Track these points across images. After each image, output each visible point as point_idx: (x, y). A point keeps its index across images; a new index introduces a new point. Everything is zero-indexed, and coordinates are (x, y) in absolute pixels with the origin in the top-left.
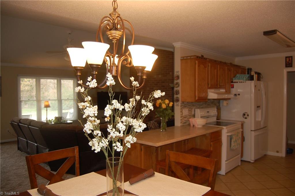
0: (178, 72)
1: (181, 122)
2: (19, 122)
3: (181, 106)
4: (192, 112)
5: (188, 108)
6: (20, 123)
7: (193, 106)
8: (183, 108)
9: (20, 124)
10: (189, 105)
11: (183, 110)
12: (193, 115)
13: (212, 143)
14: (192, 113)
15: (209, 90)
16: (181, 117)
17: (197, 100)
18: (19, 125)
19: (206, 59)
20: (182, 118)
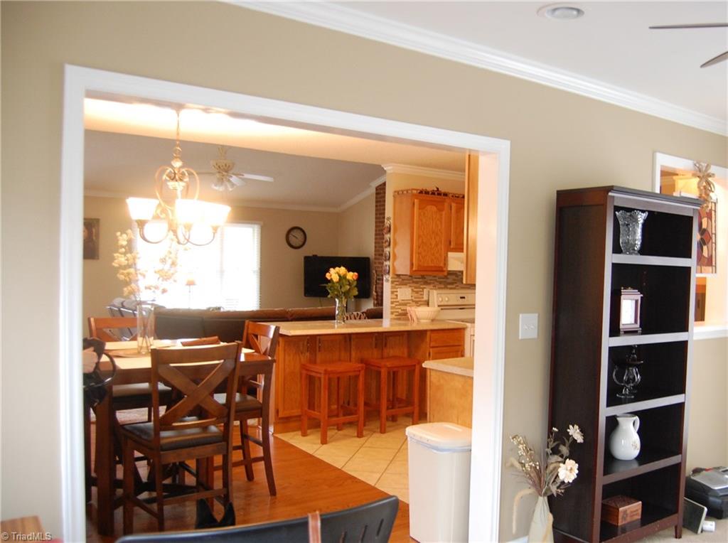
0: (389, 219)
1: (392, 313)
2: (120, 306)
3: (392, 282)
4: (423, 295)
5: (410, 286)
6: (123, 307)
7: (426, 283)
8: (397, 286)
9: (122, 309)
10: (413, 282)
11: (398, 290)
12: (425, 301)
13: (431, 350)
14: (423, 298)
15: (450, 254)
16: (392, 303)
17: (415, 271)
18: (120, 311)
19: (446, 195)
20: (394, 305)
